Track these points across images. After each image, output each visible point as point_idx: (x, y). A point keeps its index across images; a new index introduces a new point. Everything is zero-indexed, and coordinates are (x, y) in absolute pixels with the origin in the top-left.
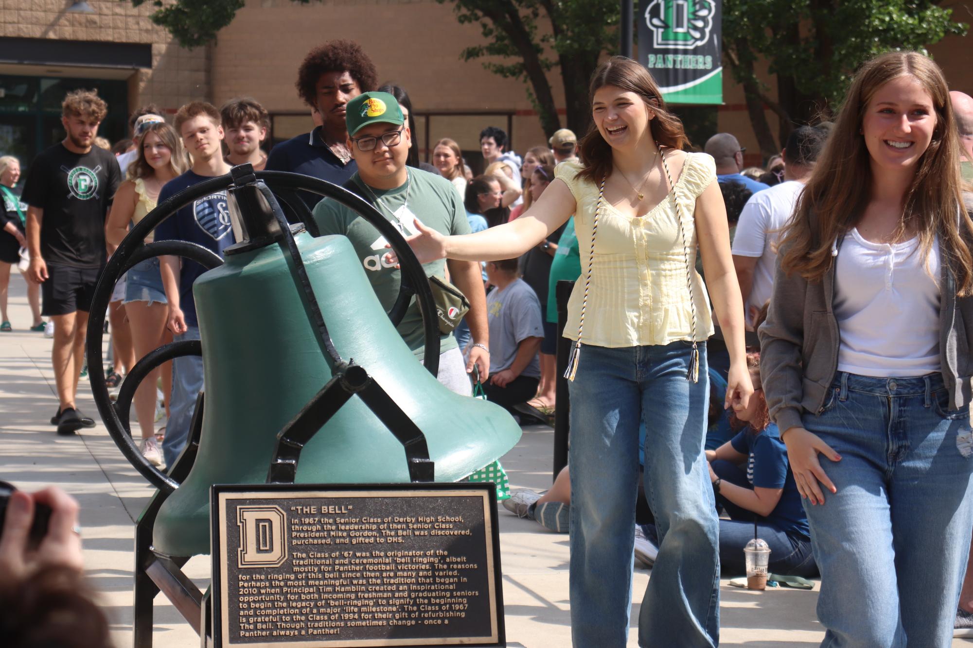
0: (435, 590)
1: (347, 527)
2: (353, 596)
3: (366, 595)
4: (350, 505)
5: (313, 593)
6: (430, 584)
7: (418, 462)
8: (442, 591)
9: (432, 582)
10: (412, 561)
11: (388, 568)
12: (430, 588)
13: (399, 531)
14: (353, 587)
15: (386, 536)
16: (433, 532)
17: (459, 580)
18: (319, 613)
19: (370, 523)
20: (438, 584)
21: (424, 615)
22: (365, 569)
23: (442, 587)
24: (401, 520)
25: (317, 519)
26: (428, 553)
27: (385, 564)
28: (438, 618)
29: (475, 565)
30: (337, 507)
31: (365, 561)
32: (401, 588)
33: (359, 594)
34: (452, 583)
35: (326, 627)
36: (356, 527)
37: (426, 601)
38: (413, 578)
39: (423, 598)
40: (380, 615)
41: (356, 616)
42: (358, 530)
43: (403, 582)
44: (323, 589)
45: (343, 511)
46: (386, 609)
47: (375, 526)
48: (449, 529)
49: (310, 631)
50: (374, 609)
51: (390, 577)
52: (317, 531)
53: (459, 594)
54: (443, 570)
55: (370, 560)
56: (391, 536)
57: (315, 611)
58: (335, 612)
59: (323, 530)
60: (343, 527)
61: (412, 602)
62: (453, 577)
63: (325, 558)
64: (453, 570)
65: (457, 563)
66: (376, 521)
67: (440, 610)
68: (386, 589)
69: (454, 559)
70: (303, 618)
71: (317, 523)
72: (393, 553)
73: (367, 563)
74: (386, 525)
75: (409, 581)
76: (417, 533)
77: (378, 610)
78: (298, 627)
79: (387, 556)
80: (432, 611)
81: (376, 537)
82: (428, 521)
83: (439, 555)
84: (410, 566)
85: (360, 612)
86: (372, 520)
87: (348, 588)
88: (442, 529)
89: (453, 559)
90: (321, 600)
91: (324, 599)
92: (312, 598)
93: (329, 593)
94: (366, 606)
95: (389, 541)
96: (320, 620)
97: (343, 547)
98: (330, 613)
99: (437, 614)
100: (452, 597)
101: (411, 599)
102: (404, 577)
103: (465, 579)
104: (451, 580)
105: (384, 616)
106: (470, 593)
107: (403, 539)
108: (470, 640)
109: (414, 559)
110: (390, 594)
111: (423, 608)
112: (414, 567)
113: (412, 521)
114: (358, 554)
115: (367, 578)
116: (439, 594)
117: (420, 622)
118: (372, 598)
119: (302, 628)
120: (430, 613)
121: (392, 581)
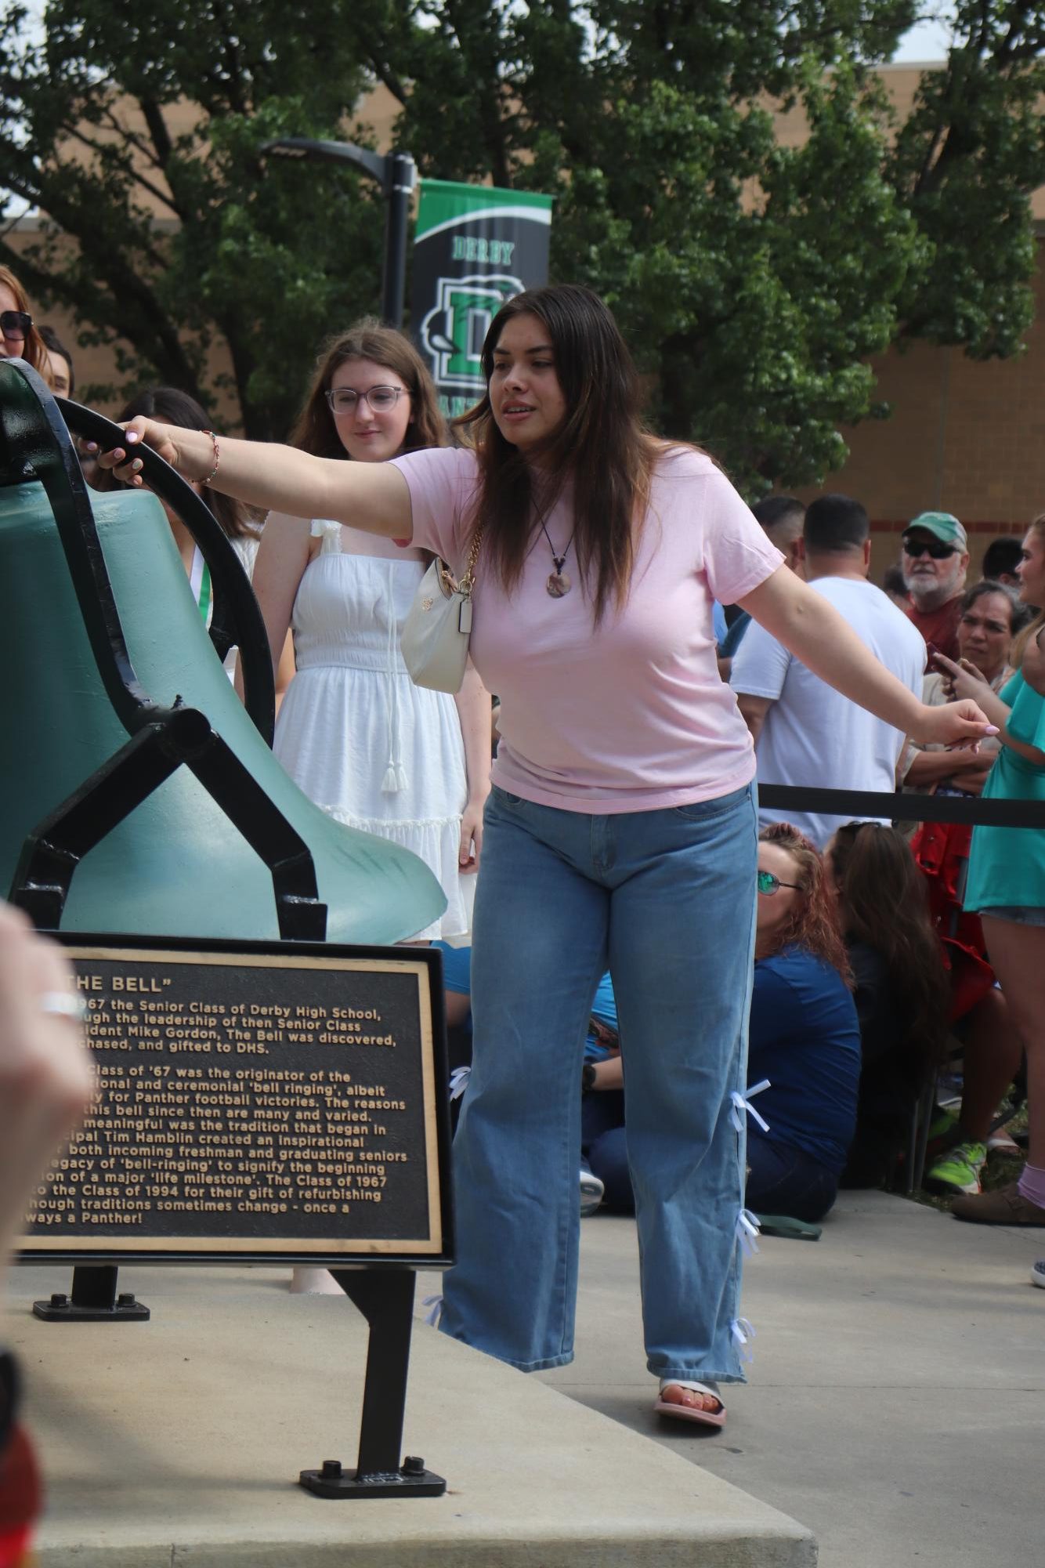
0: (325, 1148)
1: (161, 1020)
2: (169, 1153)
3: (194, 1153)
4: (167, 978)
5: (93, 1143)
6: (316, 1135)
7: (296, 902)
8: (338, 1149)
9: (319, 1131)
10: (282, 1088)
11: (237, 1101)
12: (316, 1142)
13: (259, 1032)
14: (169, 1134)
15: (234, 1042)
16: (323, 1038)
17: (371, 1130)
18: (102, 1183)
19: (204, 1013)
20: (330, 1135)
21: (303, 1195)
22: (192, 1101)
23: (340, 1142)
24: (264, 1011)
25: (102, 1001)
26: (313, 1076)
27: (232, 1093)
28: (331, 1200)
29: (402, 1103)
30: (141, 980)
31: (193, 1086)
32: (261, 1141)
33: (182, 1149)
34: (357, 1136)
35: (116, 1210)
36: (178, 1020)
37: (308, 1168)
38: (284, 1122)
39: (303, 1161)
40: (219, 1190)
41: (175, 1191)
42: (182, 1027)
43: (264, 1130)
44: (111, 1136)
45: (154, 989)
46: (231, 1179)
47: (214, 1020)
48: (354, 1033)
49: (85, 1216)
50: (209, 1179)
51: (240, 1119)
52: (102, 1024)
53: (370, 1156)
54: (342, 1109)
55: (204, 1084)
56: (244, 1041)
57: (95, 1178)
58: (133, 1180)
59: (113, 1023)
60: (153, 1020)
61: (281, 1168)
62: (360, 1123)
63: (117, 1077)
64: (360, 1110)
65: (368, 1097)
66: (215, 1011)
67: (335, 1185)
68: (232, 1142)
69: (363, 1091)
70: (72, 1190)
71: (102, 1009)
72: (247, 1073)
73: (197, 1091)
74: (234, 1019)
75: (276, 1127)
76: (293, 1037)
77: (217, 1182)
78: (62, 1208)
79: (234, 1079)
80: (319, 1187)
81: (214, 1041)
82: (315, 1016)
83: (335, 1082)
84: (278, 1099)
85: (181, 1184)
86: (208, 1009)
87: (160, 1136)
88: (339, 1032)
89: (361, 1089)
90: (107, 1157)
91: (113, 1155)
92: (91, 1153)
93: (122, 1144)
94: (194, 1172)
95: (239, 1051)
96: (105, 1197)
97: (152, 1057)
98: (123, 1184)
99: (329, 1193)
100: (357, 1161)
101: (280, 1161)
102: (266, 1120)
103: (382, 1130)
104: (357, 1130)
105: (228, 1193)
106: (390, 1156)
107: (265, 1048)
108: (389, 1246)
109: (287, 1087)
110: (239, 1152)
111: (301, 1180)
112: (286, 1102)
113: (283, 1013)
114: (181, 1073)
115: (197, 1120)
116: (332, 1155)
117: (295, 1207)
118: (206, 1159)
119: (68, 1211)
120: (315, 1190)
121: (244, 1127)
